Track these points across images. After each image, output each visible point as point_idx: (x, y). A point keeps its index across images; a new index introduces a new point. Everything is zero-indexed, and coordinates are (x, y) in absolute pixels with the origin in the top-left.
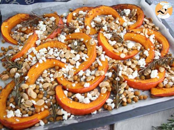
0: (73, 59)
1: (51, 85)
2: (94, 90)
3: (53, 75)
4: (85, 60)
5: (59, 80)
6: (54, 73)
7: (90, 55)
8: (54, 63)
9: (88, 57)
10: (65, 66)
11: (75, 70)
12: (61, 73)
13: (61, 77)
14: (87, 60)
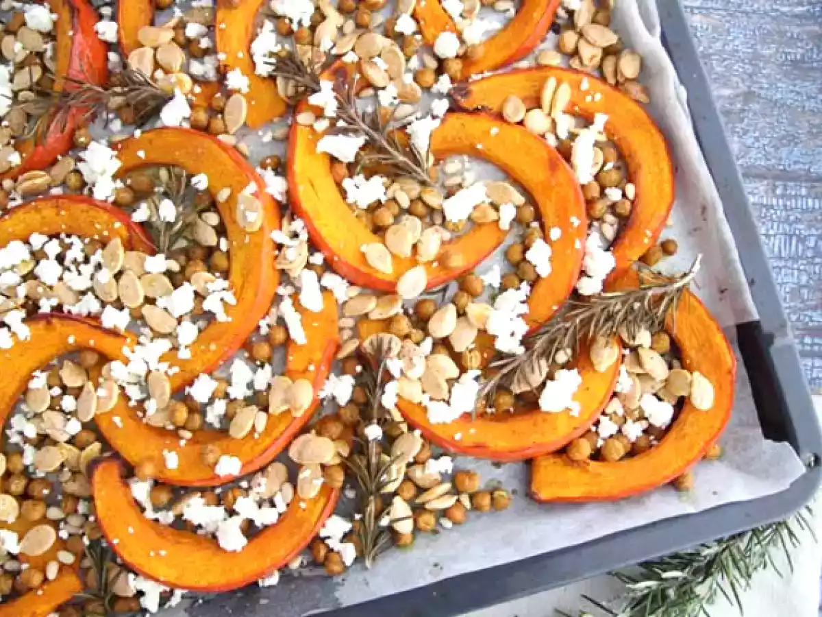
0: (161, 302)
1: (75, 450)
2: (270, 469)
3: (76, 398)
4: (221, 317)
5: (104, 425)
6: (78, 393)
7: (242, 287)
8: (71, 340)
9: (230, 298)
10: (126, 351)
11: (176, 369)
12: (110, 390)
13: (112, 413)
14: (230, 319)
